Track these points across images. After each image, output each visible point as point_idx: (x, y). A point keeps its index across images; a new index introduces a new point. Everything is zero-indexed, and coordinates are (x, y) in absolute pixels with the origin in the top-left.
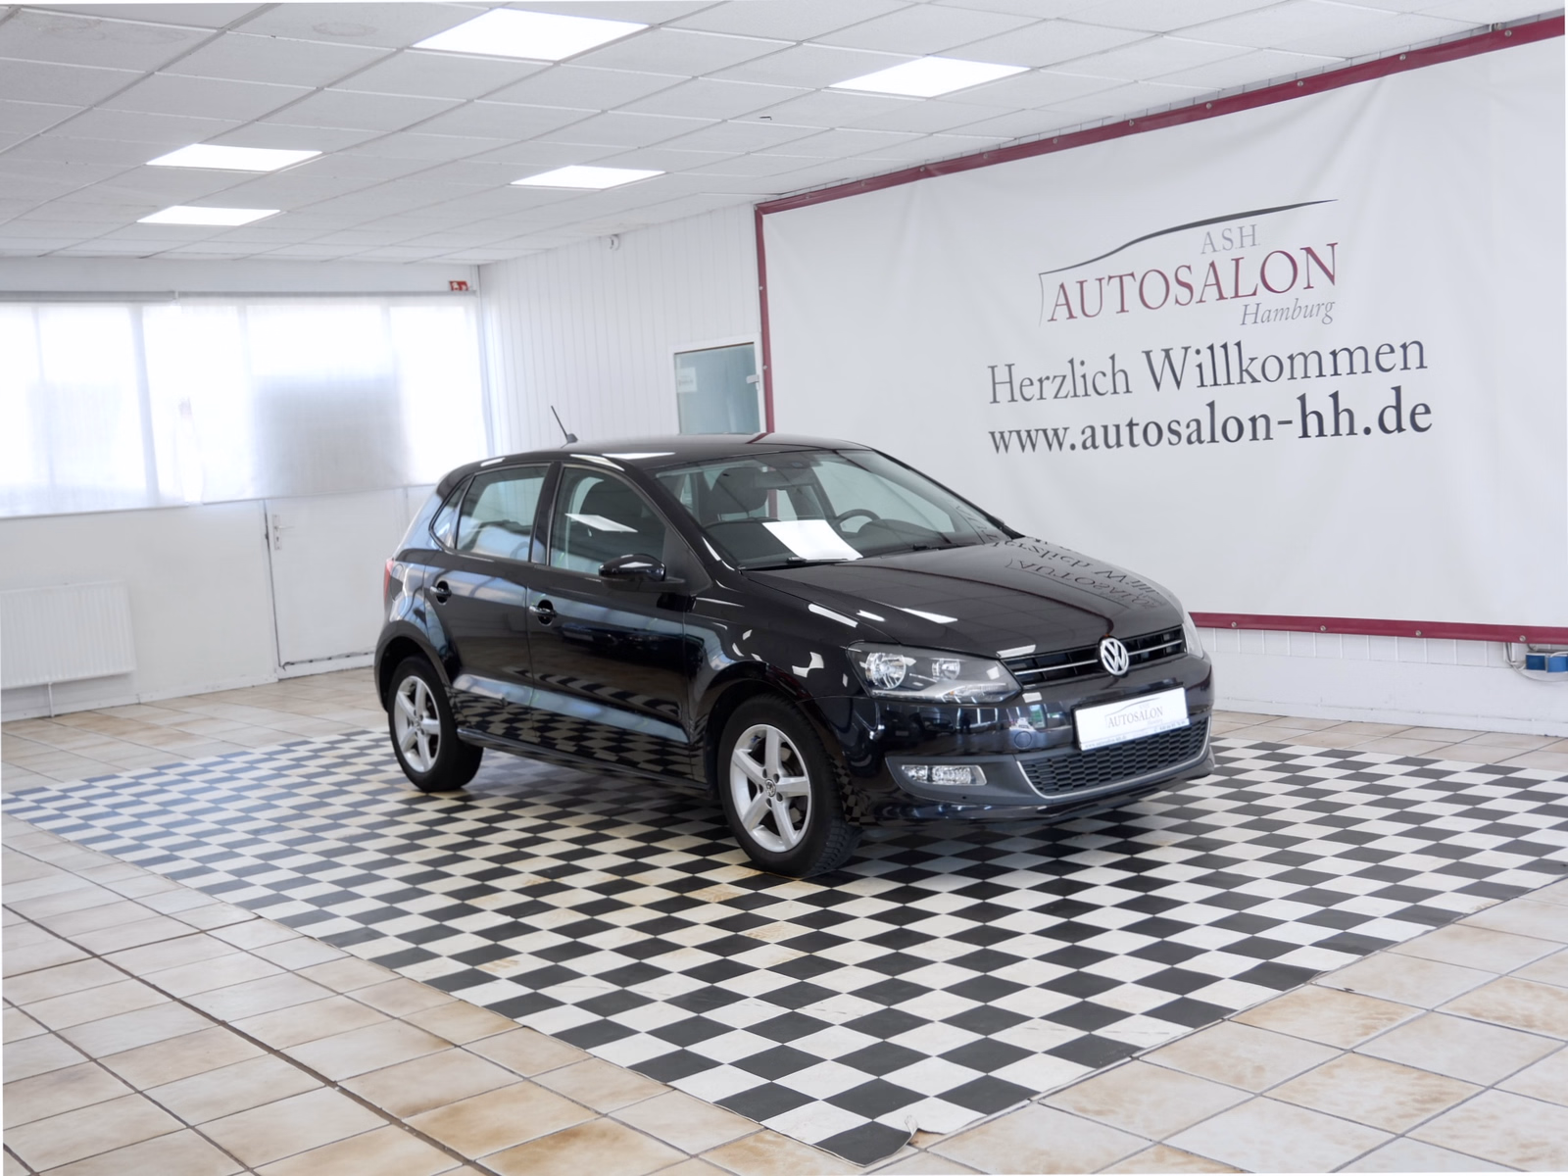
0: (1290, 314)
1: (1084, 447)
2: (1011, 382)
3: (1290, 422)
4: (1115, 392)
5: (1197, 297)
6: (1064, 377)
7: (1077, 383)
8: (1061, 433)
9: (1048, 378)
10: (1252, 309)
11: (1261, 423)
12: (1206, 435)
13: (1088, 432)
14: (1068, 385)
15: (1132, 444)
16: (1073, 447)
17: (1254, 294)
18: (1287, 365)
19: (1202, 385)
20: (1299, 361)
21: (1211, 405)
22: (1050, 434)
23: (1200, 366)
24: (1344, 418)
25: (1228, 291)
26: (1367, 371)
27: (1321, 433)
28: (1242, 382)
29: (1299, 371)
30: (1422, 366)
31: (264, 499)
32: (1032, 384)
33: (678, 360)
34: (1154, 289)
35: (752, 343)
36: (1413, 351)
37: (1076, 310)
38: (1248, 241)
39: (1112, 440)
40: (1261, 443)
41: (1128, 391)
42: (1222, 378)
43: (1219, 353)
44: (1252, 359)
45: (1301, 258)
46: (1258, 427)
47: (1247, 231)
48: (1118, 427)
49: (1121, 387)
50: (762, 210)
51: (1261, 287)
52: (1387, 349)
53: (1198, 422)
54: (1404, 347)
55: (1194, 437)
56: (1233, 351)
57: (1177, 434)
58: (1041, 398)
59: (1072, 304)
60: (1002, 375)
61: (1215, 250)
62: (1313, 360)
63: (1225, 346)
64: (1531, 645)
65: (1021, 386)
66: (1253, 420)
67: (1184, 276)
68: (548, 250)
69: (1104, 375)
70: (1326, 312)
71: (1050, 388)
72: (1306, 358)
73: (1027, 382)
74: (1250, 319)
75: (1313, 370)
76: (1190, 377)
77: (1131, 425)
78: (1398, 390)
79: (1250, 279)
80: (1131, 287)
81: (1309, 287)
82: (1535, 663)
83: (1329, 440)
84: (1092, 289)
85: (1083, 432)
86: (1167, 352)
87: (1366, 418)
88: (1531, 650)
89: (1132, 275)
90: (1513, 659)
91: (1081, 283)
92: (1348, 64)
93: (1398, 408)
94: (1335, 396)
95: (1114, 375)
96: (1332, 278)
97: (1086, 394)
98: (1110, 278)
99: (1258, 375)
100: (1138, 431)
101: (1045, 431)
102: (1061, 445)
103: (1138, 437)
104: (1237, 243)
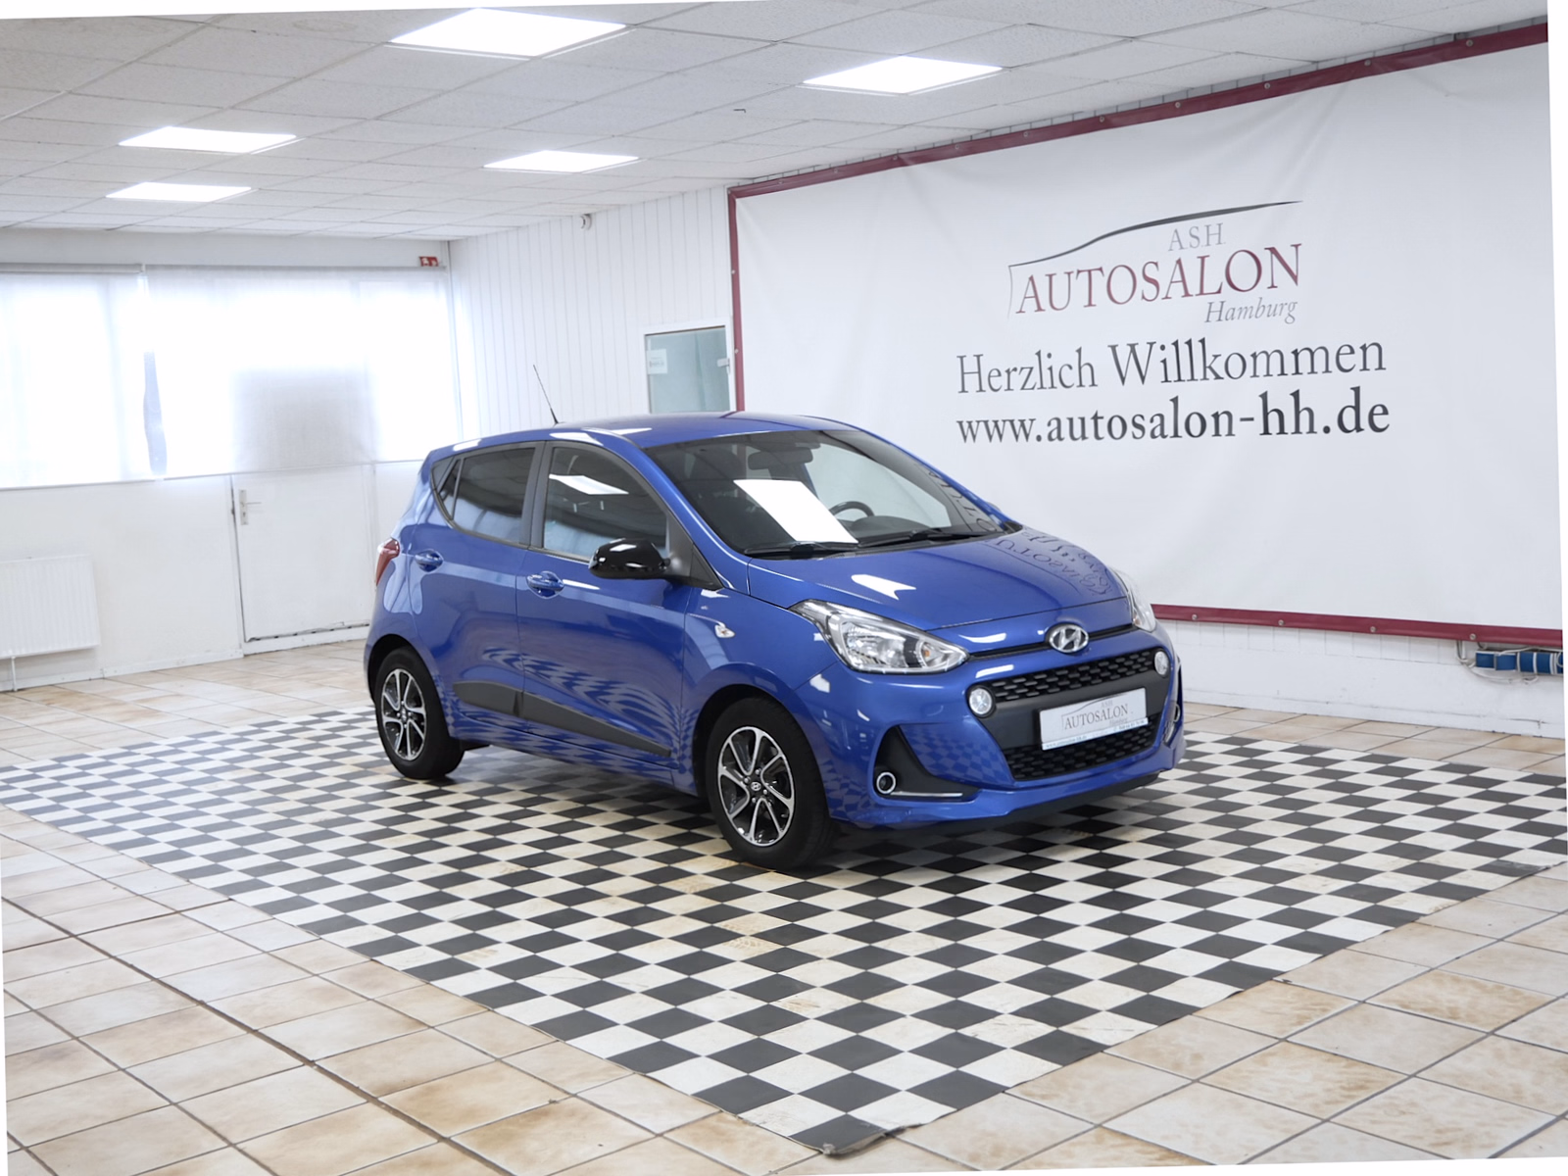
0: (1254, 313)
1: (1050, 438)
2: (979, 372)
3: (1252, 419)
4: (1081, 385)
5: (1162, 294)
6: (1031, 369)
7: (1043, 375)
8: (1027, 424)
9: (1015, 369)
10: (1216, 307)
11: (1224, 419)
12: (1169, 430)
13: (1054, 424)
14: (1035, 377)
15: (1097, 437)
16: (1039, 438)
17: (1219, 292)
18: (1248, 363)
19: (1166, 381)
20: (1262, 359)
21: (1175, 400)
22: (1017, 425)
23: (1164, 361)
25: (1193, 288)
26: (1327, 371)
27: (1282, 431)
28: (1205, 378)
29: (1261, 370)
30: (1380, 367)
31: (230, 474)
32: (1000, 375)
33: (649, 342)
34: (1122, 284)
35: (723, 326)
36: (1373, 352)
37: (1044, 303)
38: (1214, 239)
39: (1077, 433)
40: (1223, 439)
41: (1093, 385)
42: (1186, 374)
43: (1184, 349)
44: (1216, 356)
45: (1265, 258)
46: (1218, 423)
47: (1214, 230)
48: (1083, 420)
49: (1087, 380)
50: (735, 194)
51: (1226, 285)
52: (1346, 350)
53: (1161, 416)
54: (1364, 348)
55: (1157, 432)
56: (1197, 348)
57: (1141, 428)
58: (1009, 389)
59: (1040, 298)
60: (970, 365)
61: (1182, 248)
62: (1275, 358)
63: (1189, 343)
64: (1481, 643)
65: (989, 377)
66: (1216, 416)
67: (1151, 272)
68: (518, 228)
69: (1070, 367)
70: (1288, 311)
71: (1017, 379)
72: (1268, 356)
73: (995, 373)
74: (1214, 316)
75: (1275, 368)
76: (1155, 372)
77: (1096, 418)
78: (1357, 390)
79: (1215, 278)
80: (1099, 281)
81: (1273, 286)
82: (1483, 662)
83: (1290, 438)
84: (1060, 282)
85: (1049, 424)
86: (1132, 347)
87: (1326, 417)
88: (1481, 648)
89: (1101, 269)
90: (1463, 657)
91: (1050, 276)
92: (1313, 68)
93: (1357, 408)
94: (1296, 395)
95: (1080, 368)
96: (1295, 278)
97: (1053, 387)
98: (1079, 272)
99: (1221, 373)
100: (1103, 425)
101: (1012, 422)
102: (1027, 436)
103: (1103, 430)
104: (1203, 241)
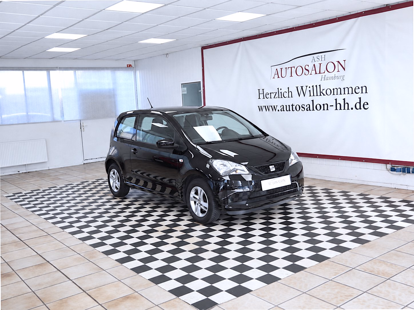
0: (333, 78)
1: (281, 111)
2: (263, 94)
3: (333, 106)
4: (289, 97)
5: (310, 73)
6: (276, 93)
7: (280, 94)
8: (275, 107)
9: (272, 93)
10: (323, 77)
11: (326, 106)
12: (311, 108)
13: (282, 107)
14: (277, 95)
16: (278, 110)
17: (324, 73)
18: (332, 92)
19: (310, 96)
20: (335, 90)
21: (313, 101)
22: (273, 107)
23: (310, 91)
24: (346, 105)
25: (318, 72)
26: (352, 93)
27: (341, 109)
28: (320, 95)
29: (335, 93)
30: (366, 92)
32: (268, 94)
33: (182, 86)
34: (299, 71)
35: (200, 82)
36: (364, 89)
37: (280, 76)
39: (288, 109)
40: (326, 111)
41: (292, 97)
42: (315, 94)
43: (315, 87)
44: (323, 90)
45: (336, 64)
46: (324, 107)
47: (323, 57)
48: (289, 106)
50: (203, 48)
51: (326, 71)
53: (309, 105)
54: (362, 87)
55: (308, 109)
56: (318, 87)
57: (304, 108)
58: (271, 98)
59: (278, 74)
60: (261, 92)
62: (339, 90)
63: (316, 86)
64: (392, 165)
65: (266, 95)
66: (324, 105)
68: (151, 57)
69: (286, 92)
70: (343, 78)
71: (273, 95)
72: (337, 89)
73: (267, 94)
74: (323, 79)
75: (339, 93)
76: (308, 94)
77: (292, 105)
78: (360, 98)
79: (323, 69)
80: (294, 70)
83: (342, 111)
85: (281, 107)
86: (302, 87)
87: (352, 105)
89: (294, 67)
90: (387, 168)
92: (349, 14)
93: (360, 103)
94: (344, 99)
95: (289, 92)
96: (344, 69)
97: (282, 97)
99: (325, 94)
100: (294, 107)
101: (272, 106)
102: (275, 110)
103: (294, 109)
104: (320, 60)
